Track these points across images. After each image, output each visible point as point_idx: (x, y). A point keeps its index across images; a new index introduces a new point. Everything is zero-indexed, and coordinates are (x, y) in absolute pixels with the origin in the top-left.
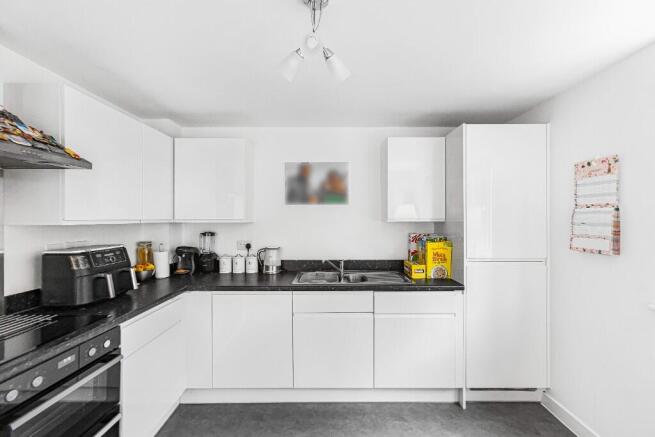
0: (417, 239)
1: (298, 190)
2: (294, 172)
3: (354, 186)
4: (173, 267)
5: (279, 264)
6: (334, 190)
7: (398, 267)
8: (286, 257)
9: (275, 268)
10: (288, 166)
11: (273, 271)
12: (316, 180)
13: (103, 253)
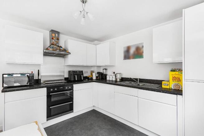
2: (126, 49)
4: (97, 77)
5: (121, 78)
6: (138, 53)
9: (119, 79)
11: (118, 80)
12: (132, 51)
13: (76, 71)
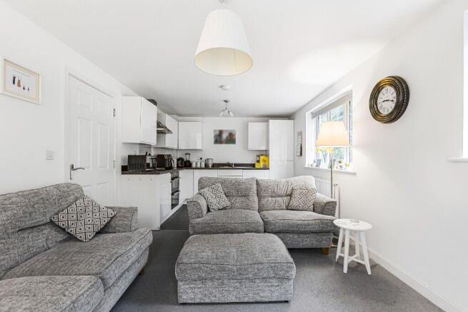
0: (259, 156)
1: (219, 139)
2: (218, 133)
3: (238, 138)
6: (231, 139)
7: (253, 165)
8: (214, 162)
10: (215, 131)
12: (225, 136)
